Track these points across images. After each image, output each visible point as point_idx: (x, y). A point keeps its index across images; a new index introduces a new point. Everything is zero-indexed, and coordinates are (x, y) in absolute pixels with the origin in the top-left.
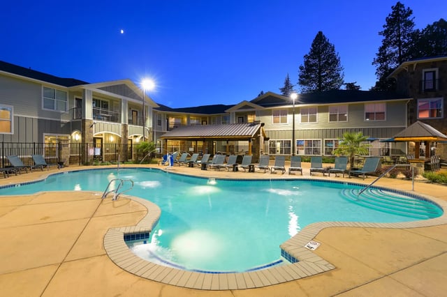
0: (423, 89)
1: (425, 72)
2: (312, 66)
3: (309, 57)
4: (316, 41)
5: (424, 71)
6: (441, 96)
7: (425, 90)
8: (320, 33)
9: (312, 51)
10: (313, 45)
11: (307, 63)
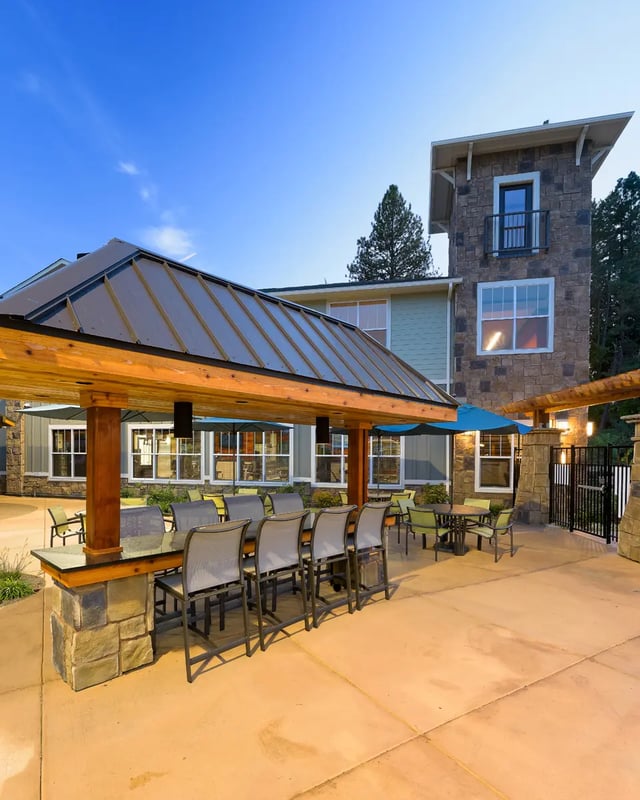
0: (496, 246)
1: (504, 188)
2: (375, 266)
3: (368, 245)
4: (384, 206)
5: (499, 181)
6: (546, 274)
7: (503, 252)
8: (393, 188)
9: (375, 228)
10: (377, 217)
11: (364, 257)
